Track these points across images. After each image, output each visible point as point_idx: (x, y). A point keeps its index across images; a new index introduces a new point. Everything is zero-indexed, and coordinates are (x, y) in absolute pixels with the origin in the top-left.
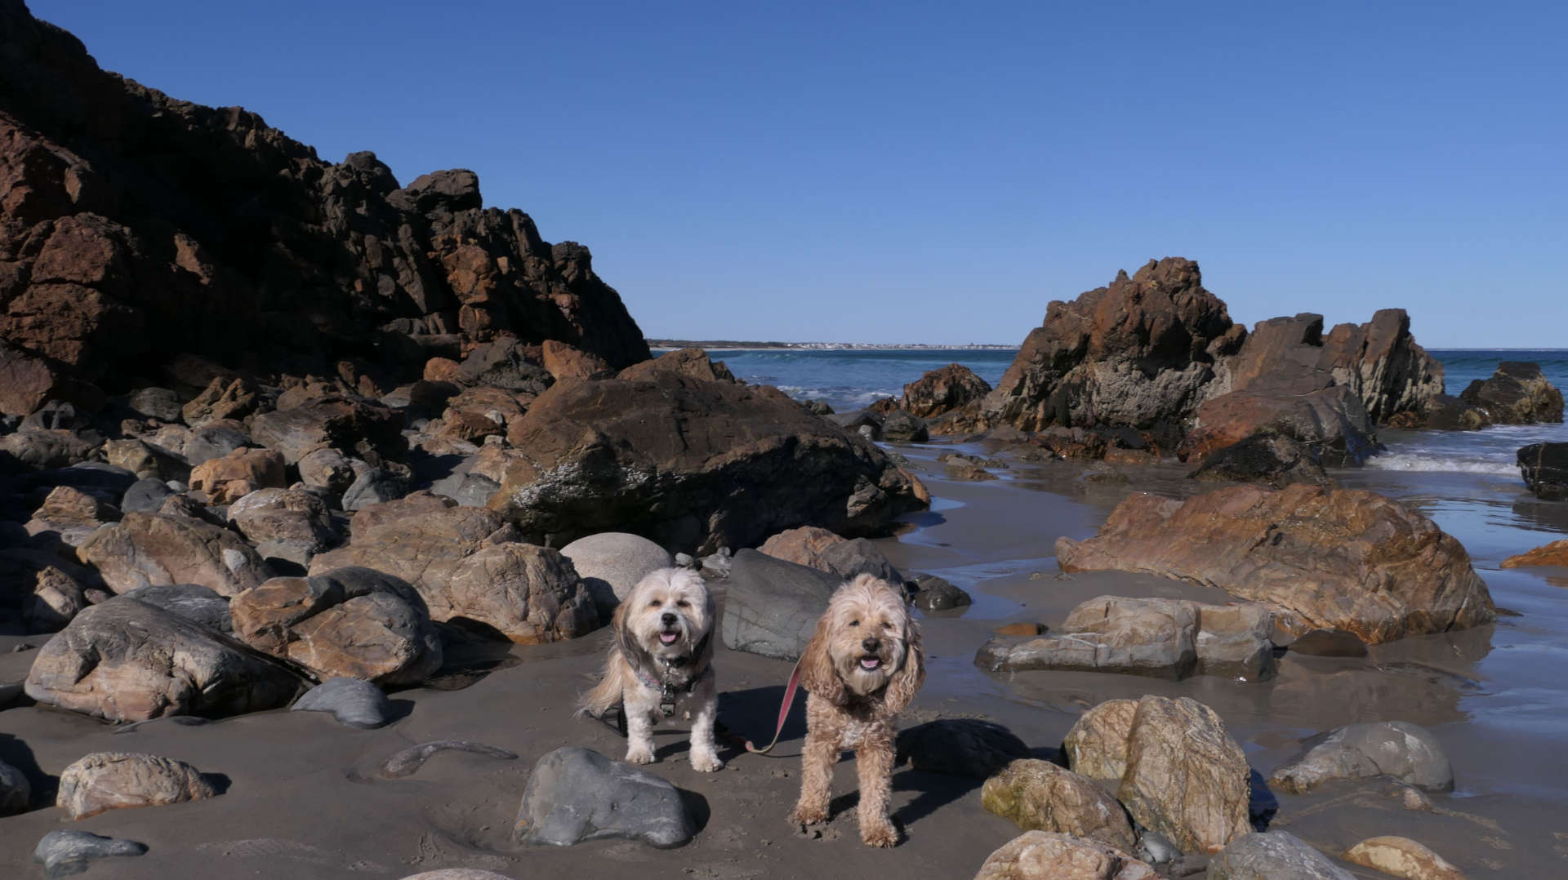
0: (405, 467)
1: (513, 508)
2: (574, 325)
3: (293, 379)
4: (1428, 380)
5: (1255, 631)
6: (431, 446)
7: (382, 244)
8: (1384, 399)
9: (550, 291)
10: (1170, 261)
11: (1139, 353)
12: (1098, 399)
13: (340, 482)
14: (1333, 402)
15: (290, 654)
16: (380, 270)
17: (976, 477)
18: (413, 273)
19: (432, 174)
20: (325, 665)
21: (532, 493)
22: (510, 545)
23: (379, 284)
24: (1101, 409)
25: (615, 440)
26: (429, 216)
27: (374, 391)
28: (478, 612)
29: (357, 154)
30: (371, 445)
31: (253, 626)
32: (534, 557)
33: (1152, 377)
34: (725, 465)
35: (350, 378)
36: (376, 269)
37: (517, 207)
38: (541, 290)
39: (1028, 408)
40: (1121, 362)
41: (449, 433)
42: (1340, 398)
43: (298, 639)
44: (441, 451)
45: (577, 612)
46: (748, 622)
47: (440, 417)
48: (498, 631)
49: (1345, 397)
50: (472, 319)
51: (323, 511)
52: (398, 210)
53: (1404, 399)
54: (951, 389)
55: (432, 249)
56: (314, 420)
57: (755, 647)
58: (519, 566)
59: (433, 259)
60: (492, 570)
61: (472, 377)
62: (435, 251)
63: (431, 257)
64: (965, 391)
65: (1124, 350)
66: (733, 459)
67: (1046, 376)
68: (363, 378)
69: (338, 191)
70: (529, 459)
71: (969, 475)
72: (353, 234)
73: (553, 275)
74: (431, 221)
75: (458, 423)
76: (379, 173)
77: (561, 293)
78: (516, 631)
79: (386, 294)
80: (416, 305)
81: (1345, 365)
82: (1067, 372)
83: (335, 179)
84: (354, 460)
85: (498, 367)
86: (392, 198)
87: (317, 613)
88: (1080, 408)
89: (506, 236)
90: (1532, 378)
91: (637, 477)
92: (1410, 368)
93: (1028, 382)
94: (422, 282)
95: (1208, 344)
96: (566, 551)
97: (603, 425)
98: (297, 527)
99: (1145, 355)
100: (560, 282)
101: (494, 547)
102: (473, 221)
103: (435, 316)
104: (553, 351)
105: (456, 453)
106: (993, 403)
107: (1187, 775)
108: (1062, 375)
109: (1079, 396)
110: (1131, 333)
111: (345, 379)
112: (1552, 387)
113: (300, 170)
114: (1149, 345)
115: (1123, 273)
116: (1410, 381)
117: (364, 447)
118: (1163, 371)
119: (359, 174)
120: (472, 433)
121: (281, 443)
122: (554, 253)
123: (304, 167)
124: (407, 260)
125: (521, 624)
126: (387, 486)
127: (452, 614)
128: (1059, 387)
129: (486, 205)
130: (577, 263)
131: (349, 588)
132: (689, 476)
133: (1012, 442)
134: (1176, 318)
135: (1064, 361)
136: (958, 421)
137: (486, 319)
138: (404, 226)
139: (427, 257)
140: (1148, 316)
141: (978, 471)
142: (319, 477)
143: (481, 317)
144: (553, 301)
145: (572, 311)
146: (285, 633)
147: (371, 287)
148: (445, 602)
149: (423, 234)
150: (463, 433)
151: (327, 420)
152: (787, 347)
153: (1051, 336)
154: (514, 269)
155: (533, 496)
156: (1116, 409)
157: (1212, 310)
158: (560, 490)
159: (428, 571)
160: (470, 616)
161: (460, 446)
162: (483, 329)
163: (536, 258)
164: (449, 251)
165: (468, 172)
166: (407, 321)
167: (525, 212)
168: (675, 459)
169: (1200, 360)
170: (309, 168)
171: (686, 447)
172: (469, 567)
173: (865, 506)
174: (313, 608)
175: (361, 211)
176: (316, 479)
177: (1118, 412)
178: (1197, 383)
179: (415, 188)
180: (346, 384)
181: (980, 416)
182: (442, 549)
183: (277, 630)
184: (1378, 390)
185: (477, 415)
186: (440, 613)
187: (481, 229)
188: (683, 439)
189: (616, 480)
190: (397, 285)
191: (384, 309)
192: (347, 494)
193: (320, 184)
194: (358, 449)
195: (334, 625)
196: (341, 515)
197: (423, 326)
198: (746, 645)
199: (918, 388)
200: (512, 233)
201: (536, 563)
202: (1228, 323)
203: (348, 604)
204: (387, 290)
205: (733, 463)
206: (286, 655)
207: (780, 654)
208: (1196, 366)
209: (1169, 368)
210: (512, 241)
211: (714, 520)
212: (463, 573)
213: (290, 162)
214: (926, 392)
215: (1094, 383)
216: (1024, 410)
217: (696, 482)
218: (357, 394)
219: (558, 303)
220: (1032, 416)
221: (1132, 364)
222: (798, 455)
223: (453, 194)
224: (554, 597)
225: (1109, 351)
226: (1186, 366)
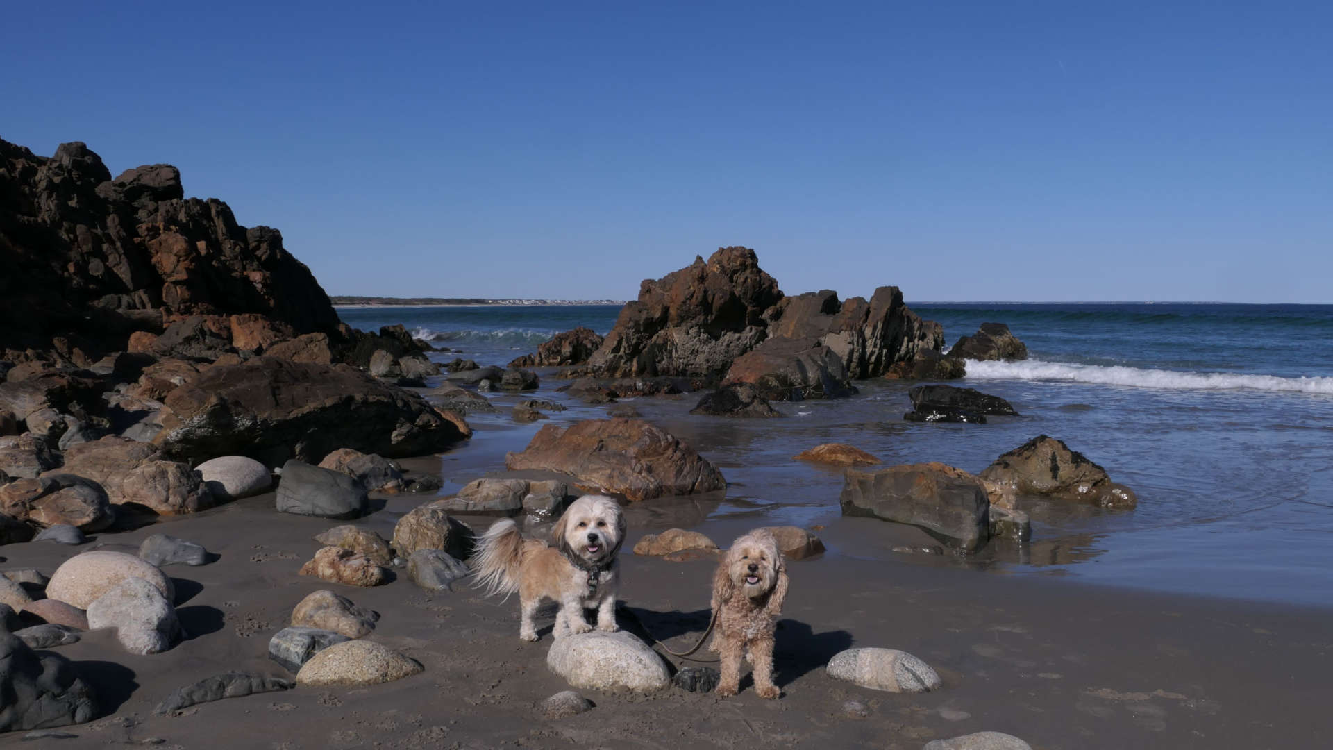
0: (105, 420)
1: (166, 443)
2: (266, 297)
3: (16, 353)
4: (923, 337)
5: (552, 492)
6: (127, 405)
7: (92, 232)
8: (884, 353)
9: (244, 269)
10: (731, 249)
11: (704, 320)
12: (677, 355)
13: (57, 431)
14: (817, 358)
15: (31, 516)
16: (90, 254)
17: (531, 418)
18: (120, 256)
19: (138, 168)
20: (49, 521)
21: (178, 433)
22: (159, 462)
23: (90, 266)
24: (678, 363)
25: (230, 401)
26: (136, 204)
27: (85, 360)
28: (139, 499)
29: (69, 144)
30: (79, 405)
31: (11, 502)
32: (173, 468)
33: (717, 338)
34: (303, 414)
35: (64, 350)
36: (86, 253)
37: (214, 197)
38: (236, 268)
39: (625, 363)
40: (692, 327)
41: (142, 394)
42: (823, 355)
43: (35, 509)
44: (135, 408)
45: (199, 498)
46: (288, 497)
47: (136, 381)
48: (151, 509)
49: (826, 355)
50: (174, 294)
51: (46, 450)
52: (106, 199)
53: (902, 352)
54: (574, 348)
55: (138, 236)
56: (37, 389)
57: (292, 510)
58: (163, 473)
59: (139, 243)
60: (147, 476)
61: (166, 348)
62: (141, 237)
63: (136, 242)
64: (587, 349)
65: (693, 318)
66: (308, 411)
67: (638, 338)
68: (76, 350)
69: (51, 187)
70: (176, 414)
71: (527, 416)
72: (65, 224)
73: (248, 255)
74: (138, 209)
75: (149, 387)
76: (89, 161)
77: (254, 270)
78: (161, 508)
79: (96, 274)
80: (124, 284)
81: (848, 329)
82: (654, 334)
83: (48, 177)
84: (67, 416)
85: (188, 340)
86: (102, 190)
87: (44, 496)
88: (664, 362)
89: (205, 222)
90: (1001, 335)
91: (244, 422)
92: (905, 329)
93: (624, 343)
94: (129, 265)
95: (762, 313)
96: (198, 468)
97: (223, 393)
98: (28, 459)
99: (709, 321)
100: (253, 261)
101: (150, 464)
102: (175, 210)
103: (141, 292)
104: (240, 324)
105: (146, 409)
106: (599, 359)
107: (417, 535)
108: (650, 337)
109: (662, 353)
110: (697, 305)
111: (59, 351)
112: (1018, 341)
113: (16, 169)
114: (712, 314)
115: (700, 258)
116: (906, 339)
117: (75, 407)
118: (725, 334)
119: (69, 172)
120: (159, 394)
121: (13, 406)
122: (249, 236)
123: (19, 166)
124: (115, 245)
125: (165, 505)
126: (91, 433)
127: (125, 501)
128: (648, 346)
129: (187, 196)
130: (268, 245)
131: (62, 483)
132: (278, 421)
133: (587, 390)
134: (732, 294)
135: (652, 326)
136: (571, 374)
137: (187, 295)
138: (112, 216)
139: (133, 242)
140: (710, 292)
141: (532, 413)
142: (41, 428)
143: (181, 292)
144: (247, 277)
145: (264, 286)
146: (28, 506)
147: (82, 269)
148: (120, 494)
149: (129, 224)
150: (152, 394)
151: (46, 389)
152: (488, 303)
153: (641, 307)
154: (211, 251)
155: (179, 435)
156: (689, 363)
157: (764, 286)
158: (196, 431)
159: (109, 477)
160: (135, 501)
161: (149, 404)
162: (185, 303)
163: (232, 241)
164: (153, 237)
165: (170, 167)
166: (115, 297)
167: (222, 201)
168: (269, 412)
169: (755, 325)
170: (24, 167)
171: (277, 404)
172: (134, 475)
173: (403, 437)
174: (43, 493)
175: (73, 203)
176: (39, 430)
177: (692, 365)
178: (753, 342)
179: (122, 180)
180: (61, 356)
181: (589, 370)
182: (119, 466)
183: (24, 504)
184: (878, 346)
185: (164, 381)
186: (116, 499)
187: (182, 217)
188: (276, 399)
189: (231, 425)
190: (106, 267)
191: (95, 287)
192: (61, 439)
193: (34, 181)
194: (70, 409)
195: (55, 500)
196: (58, 453)
197: (131, 301)
198: (287, 509)
199: (550, 347)
200: (210, 219)
201: (175, 471)
202: (780, 295)
203: (62, 491)
204: (97, 271)
205: (308, 413)
206: (29, 516)
207: (303, 512)
208: (751, 329)
209: (730, 331)
210: (210, 226)
211: (298, 448)
212: (130, 478)
213: (7, 163)
214: (556, 350)
215: (673, 343)
216: (622, 364)
217: (283, 426)
218: (70, 362)
219: (251, 279)
220: (627, 370)
221: (699, 329)
222: (353, 407)
223: (157, 186)
224: (184, 490)
225: (682, 319)
226: (744, 329)
